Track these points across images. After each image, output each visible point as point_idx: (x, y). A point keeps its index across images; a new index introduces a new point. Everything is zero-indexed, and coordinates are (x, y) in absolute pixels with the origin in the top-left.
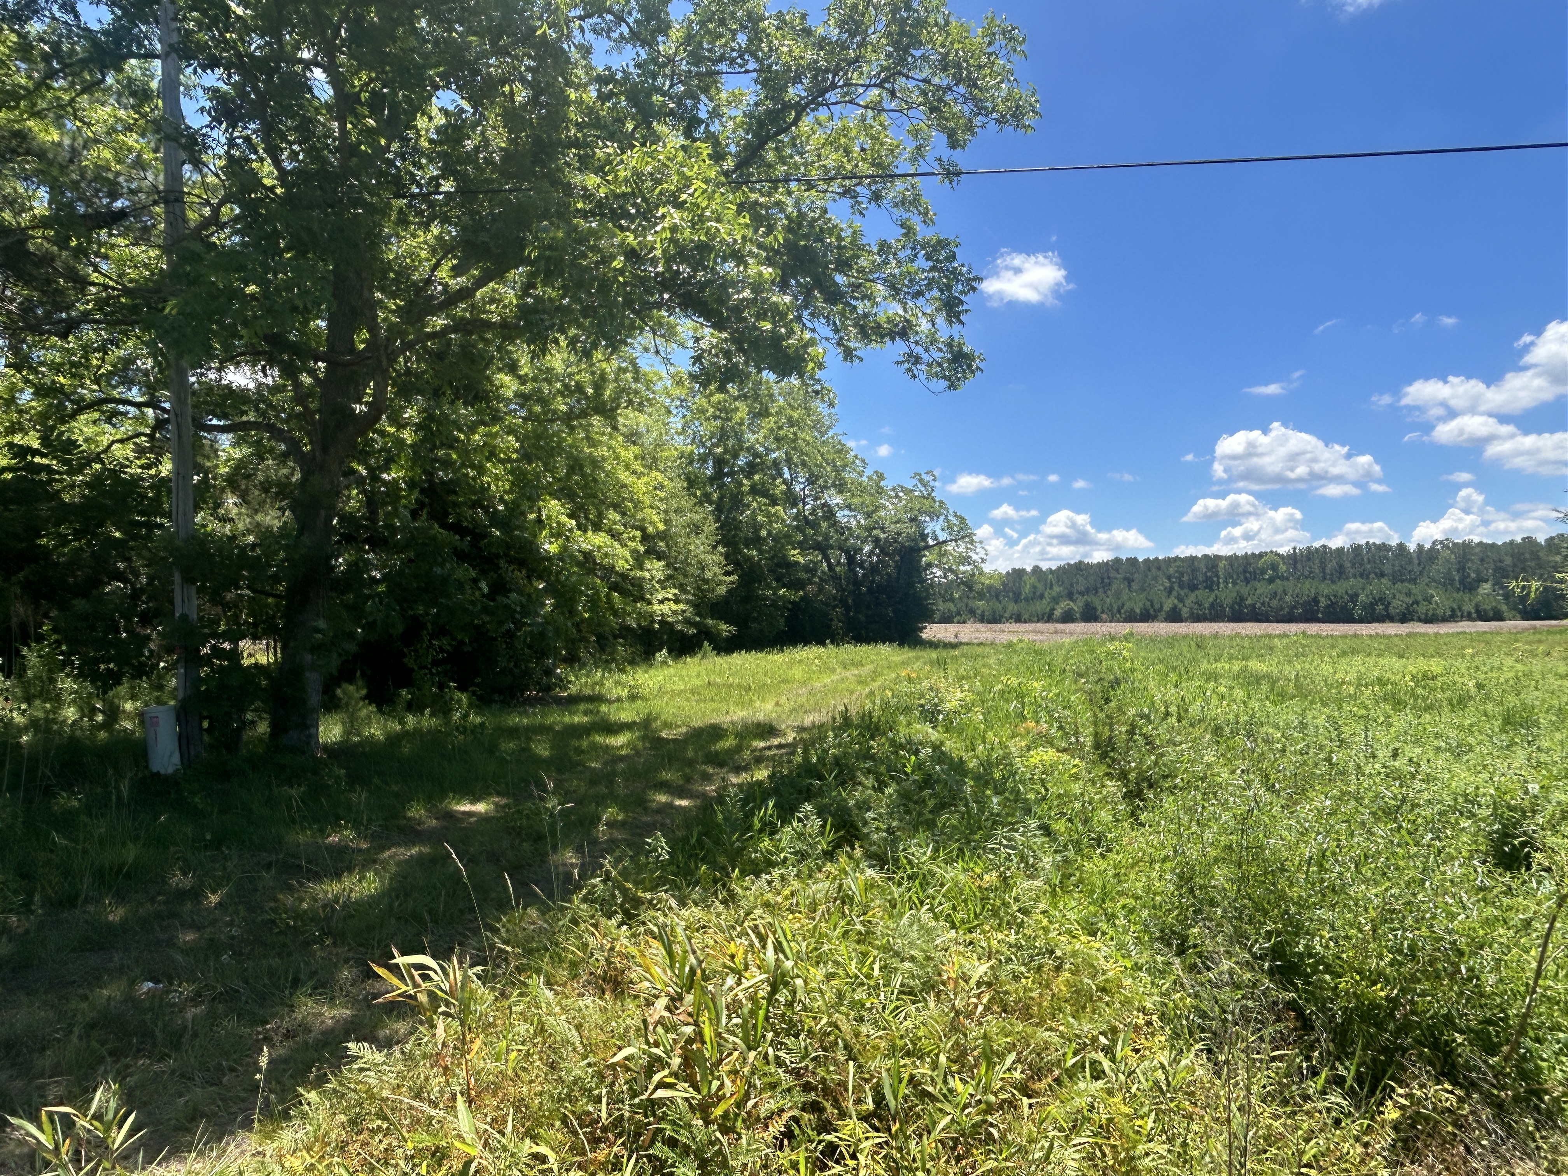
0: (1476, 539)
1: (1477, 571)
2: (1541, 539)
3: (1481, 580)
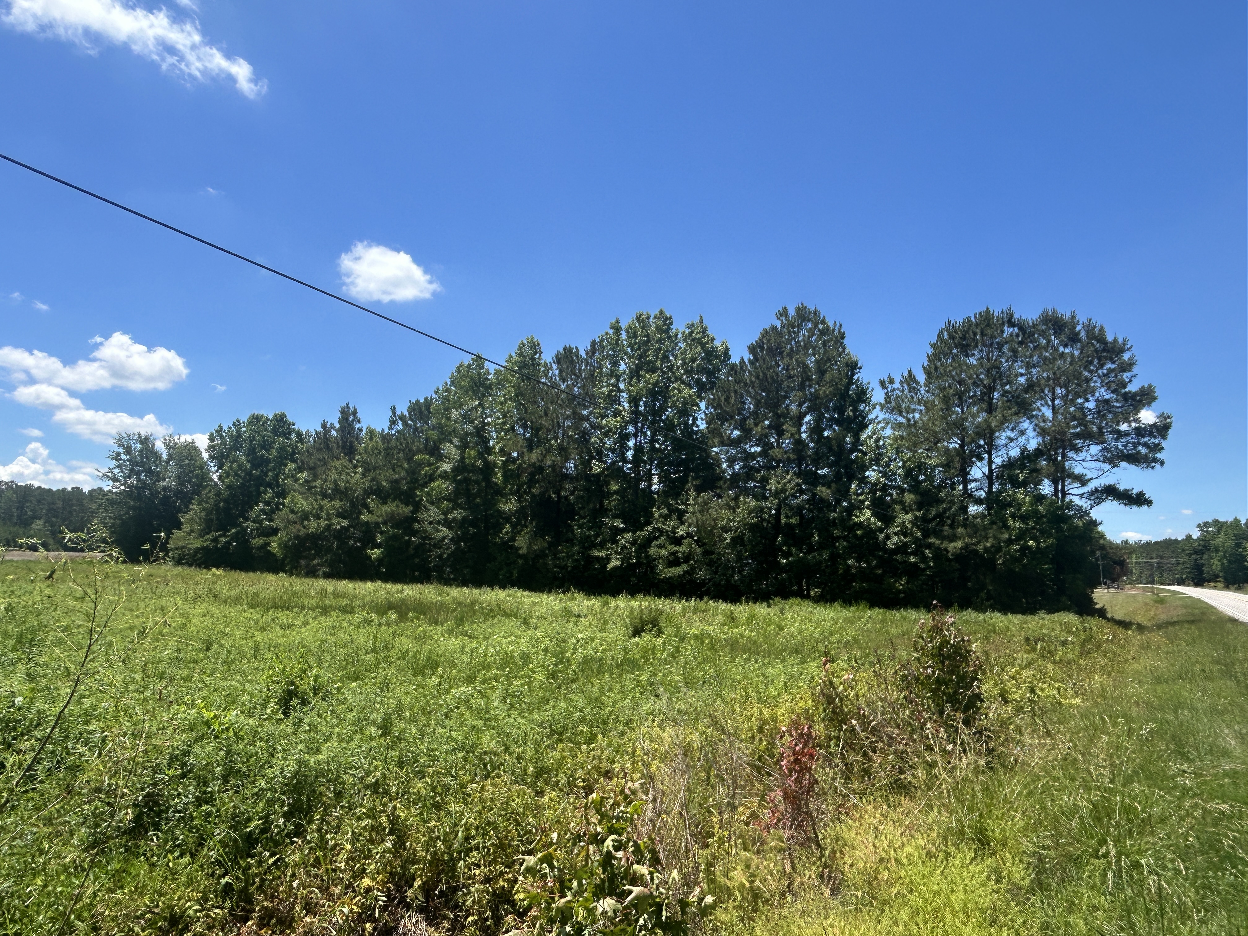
2: (86, 489)
3: (35, 517)
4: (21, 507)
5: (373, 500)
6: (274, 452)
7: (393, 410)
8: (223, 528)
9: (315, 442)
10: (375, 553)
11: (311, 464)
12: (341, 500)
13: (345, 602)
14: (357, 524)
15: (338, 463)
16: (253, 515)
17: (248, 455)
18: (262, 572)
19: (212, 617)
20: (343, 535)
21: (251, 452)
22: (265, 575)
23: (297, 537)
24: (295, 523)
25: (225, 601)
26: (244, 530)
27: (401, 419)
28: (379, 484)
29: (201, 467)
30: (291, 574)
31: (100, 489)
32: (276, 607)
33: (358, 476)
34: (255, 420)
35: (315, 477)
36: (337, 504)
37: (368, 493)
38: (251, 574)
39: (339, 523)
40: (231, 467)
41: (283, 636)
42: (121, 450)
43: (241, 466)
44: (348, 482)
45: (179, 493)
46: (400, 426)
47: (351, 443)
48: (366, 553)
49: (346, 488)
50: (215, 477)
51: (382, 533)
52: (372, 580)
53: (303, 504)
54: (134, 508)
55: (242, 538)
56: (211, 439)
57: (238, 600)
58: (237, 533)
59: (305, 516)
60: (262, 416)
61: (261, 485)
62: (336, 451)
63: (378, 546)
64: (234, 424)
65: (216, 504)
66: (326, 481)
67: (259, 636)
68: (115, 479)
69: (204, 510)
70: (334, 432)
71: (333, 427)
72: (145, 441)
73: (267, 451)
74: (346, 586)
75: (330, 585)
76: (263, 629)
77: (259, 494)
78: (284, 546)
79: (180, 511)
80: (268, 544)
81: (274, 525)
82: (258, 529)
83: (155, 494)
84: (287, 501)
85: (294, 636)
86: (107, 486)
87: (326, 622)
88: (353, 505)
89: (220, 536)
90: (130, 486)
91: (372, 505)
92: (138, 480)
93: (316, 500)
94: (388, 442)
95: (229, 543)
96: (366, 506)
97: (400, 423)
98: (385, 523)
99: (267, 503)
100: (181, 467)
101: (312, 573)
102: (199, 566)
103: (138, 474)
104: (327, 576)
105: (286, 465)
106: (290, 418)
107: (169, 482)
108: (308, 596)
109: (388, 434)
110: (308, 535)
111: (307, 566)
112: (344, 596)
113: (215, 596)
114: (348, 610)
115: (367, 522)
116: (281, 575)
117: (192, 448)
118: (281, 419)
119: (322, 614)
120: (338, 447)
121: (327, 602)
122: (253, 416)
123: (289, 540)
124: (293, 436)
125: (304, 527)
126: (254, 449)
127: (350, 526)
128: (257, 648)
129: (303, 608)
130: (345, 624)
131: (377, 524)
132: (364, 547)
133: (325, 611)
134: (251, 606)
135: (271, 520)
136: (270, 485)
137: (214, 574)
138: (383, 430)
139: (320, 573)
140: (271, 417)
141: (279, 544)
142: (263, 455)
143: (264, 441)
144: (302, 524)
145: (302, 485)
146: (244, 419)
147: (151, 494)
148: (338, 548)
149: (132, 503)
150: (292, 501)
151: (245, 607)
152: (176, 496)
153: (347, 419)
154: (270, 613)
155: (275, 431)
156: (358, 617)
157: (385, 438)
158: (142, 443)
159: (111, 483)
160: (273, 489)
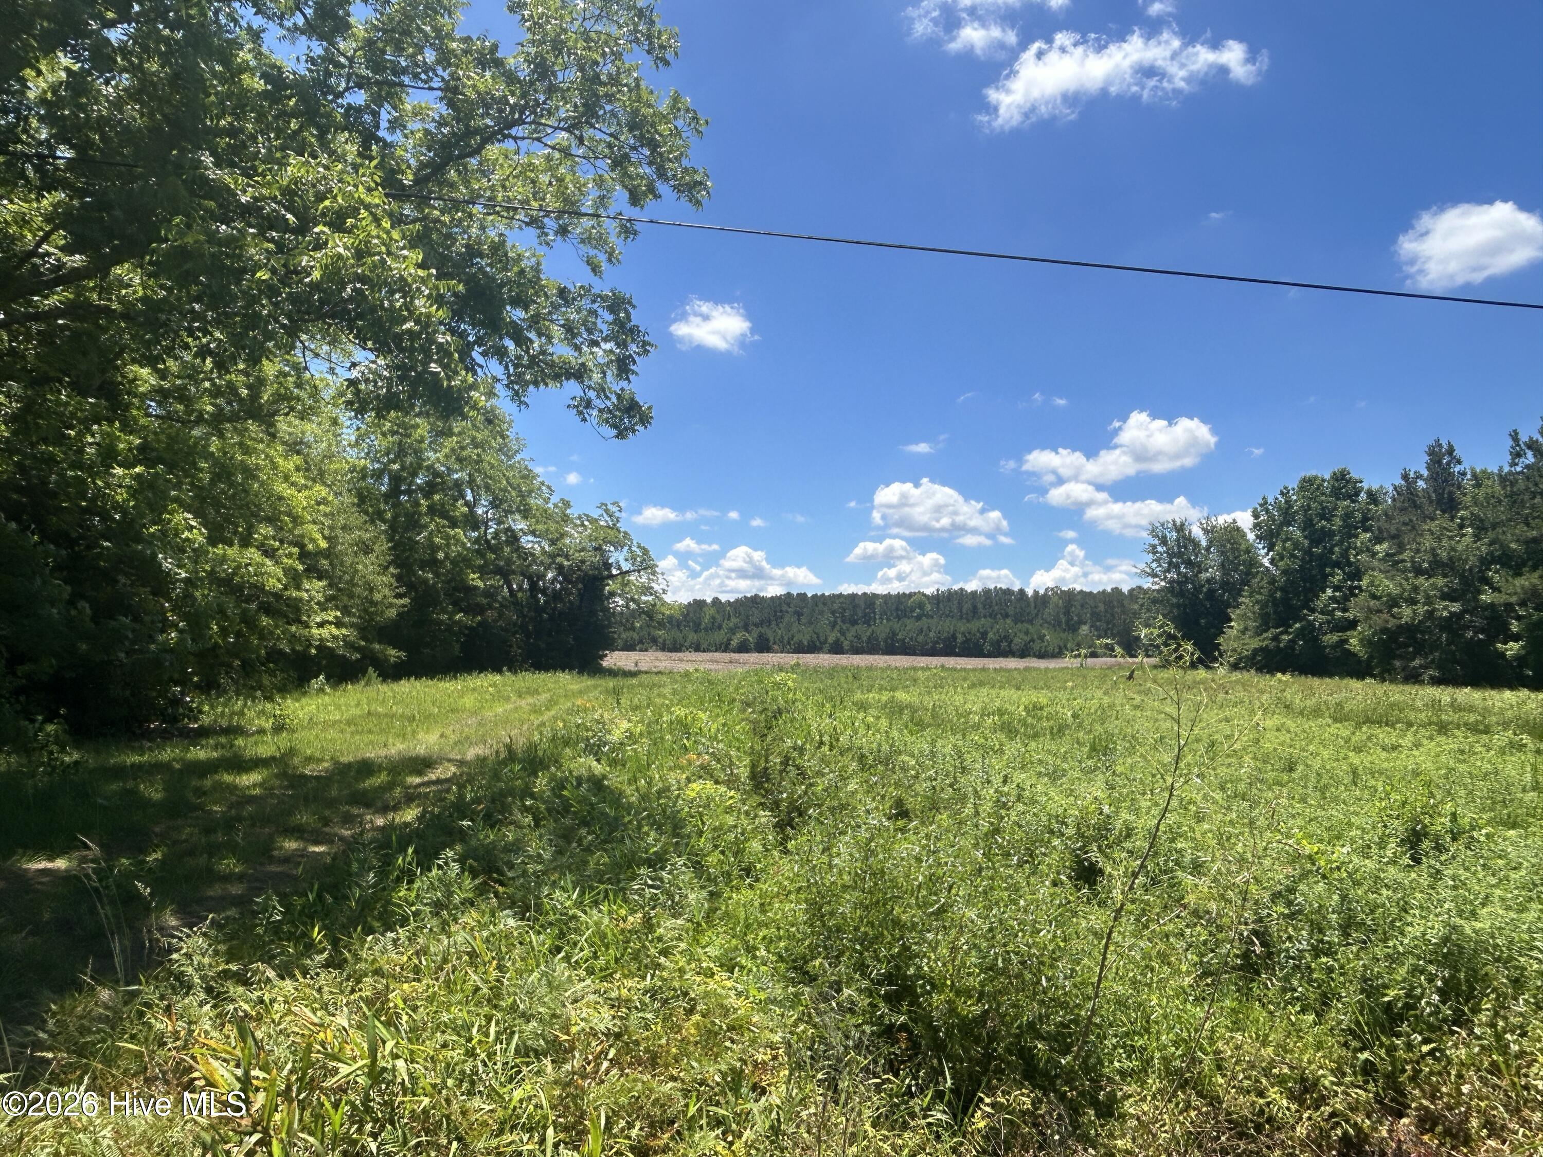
0: (1078, 588)
1: (1078, 615)
2: (1125, 589)
3: (1081, 622)
4: (1067, 613)
5: (1497, 572)
6: (1338, 521)
7: (1515, 436)
8: (1284, 622)
9: (1394, 500)
10: (1512, 648)
11: (1393, 531)
12: (1445, 576)
13: (1472, 718)
14: (1475, 608)
15: (1434, 525)
16: (1319, 604)
17: (1304, 530)
18: (1342, 677)
19: (1289, 732)
20: (1452, 624)
21: (1308, 525)
22: (1345, 681)
23: (1384, 630)
24: (1380, 611)
25: (1301, 713)
26: (1311, 624)
27: (1529, 447)
28: (1504, 548)
29: (1248, 551)
30: (1383, 680)
31: (1140, 588)
32: (1369, 721)
33: (1468, 540)
34: (1307, 484)
35: (1401, 548)
36: (1440, 581)
37: (1486, 562)
38: (1328, 680)
39: (1445, 608)
40: (1284, 548)
41: (1387, 760)
42: (1156, 542)
43: (1296, 545)
44: (1453, 549)
45: (1225, 585)
46: (1530, 458)
47: (1451, 493)
48: (1496, 649)
49: (1451, 559)
50: (1266, 562)
51: (1519, 618)
52: (1512, 688)
53: (1389, 586)
54: (1178, 606)
55: (1310, 634)
56: (1256, 515)
57: (1316, 712)
58: (1302, 629)
59: (1393, 602)
60: (1316, 478)
61: (1326, 565)
62: (1428, 509)
63: (1516, 638)
64: (1282, 493)
65: (1271, 595)
66: (1418, 551)
67: (1355, 759)
68: (1154, 575)
69: (1257, 602)
70: (1421, 484)
71: (1419, 476)
72: (1180, 528)
73: (1328, 520)
74: (1466, 695)
75: (1444, 694)
76: (1358, 750)
77: (1325, 576)
78: (1366, 642)
79: (1229, 606)
80: (1346, 641)
81: (1350, 615)
82: (1329, 622)
83: (1198, 589)
84: (1364, 583)
85: (1406, 761)
86: (1147, 583)
87: (1449, 744)
88: (1464, 580)
89: (1282, 633)
90: (1171, 582)
91: (1497, 578)
92: (1179, 574)
93: (1407, 579)
94: (1512, 484)
95: (1292, 641)
96: (1487, 582)
97: (1530, 454)
98: (1523, 604)
99: (1336, 588)
100: (1223, 553)
101: (1413, 678)
102: (1260, 670)
103: (1177, 566)
104: (1437, 682)
105: (1356, 536)
106: (1354, 475)
107: (1212, 572)
108: (1414, 708)
109: (1510, 473)
110: (1400, 627)
111: (1404, 669)
112: (1471, 709)
113: (1287, 707)
114: (1481, 729)
115: (1492, 605)
116: (1368, 680)
117: (1234, 531)
118: (1341, 477)
119: (1439, 732)
120: (1431, 502)
121: (1443, 717)
122: (1304, 480)
123: (1374, 634)
124: (1363, 496)
125: (1393, 616)
126: (1311, 520)
127: (1464, 612)
128: (1355, 772)
129: (1410, 725)
130: (1478, 749)
131: (1509, 606)
132: (1492, 638)
133: (1443, 728)
134: (1336, 720)
135: (1345, 610)
136: (1337, 565)
137: (1280, 681)
138: (1501, 468)
139: (1426, 677)
140: (1327, 476)
141: (1361, 641)
142: (1323, 527)
143: (1323, 509)
144: (1389, 611)
145: (1382, 560)
146: (1294, 484)
147: (1195, 588)
148: (1449, 643)
149: (1174, 600)
150: (1372, 583)
151: (1330, 721)
152: (1221, 587)
153: (1439, 462)
154: (1364, 729)
155: (1336, 492)
156: (1501, 738)
157: (1504, 479)
158: (1178, 531)
159: (1150, 579)
160: (1342, 569)
